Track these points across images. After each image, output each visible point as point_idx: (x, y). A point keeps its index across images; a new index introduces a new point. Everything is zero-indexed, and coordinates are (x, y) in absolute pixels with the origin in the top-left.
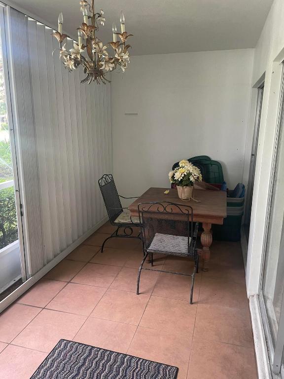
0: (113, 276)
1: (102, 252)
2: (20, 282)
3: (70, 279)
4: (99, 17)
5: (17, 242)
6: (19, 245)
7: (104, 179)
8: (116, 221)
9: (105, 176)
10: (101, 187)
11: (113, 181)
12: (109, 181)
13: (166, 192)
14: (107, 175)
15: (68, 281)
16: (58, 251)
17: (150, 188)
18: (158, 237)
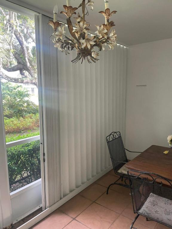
0: (109, 222)
1: (107, 194)
2: (40, 210)
3: (76, 216)
4: (88, 2)
5: (40, 180)
6: (41, 183)
7: (111, 136)
8: (119, 171)
9: (113, 134)
10: (108, 142)
11: (120, 137)
12: (117, 137)
13: (166, 152)
14: (115, 132)
15: (74, 217)
16: (74, 188)
17: (153, 146)
18: (152, 198)
